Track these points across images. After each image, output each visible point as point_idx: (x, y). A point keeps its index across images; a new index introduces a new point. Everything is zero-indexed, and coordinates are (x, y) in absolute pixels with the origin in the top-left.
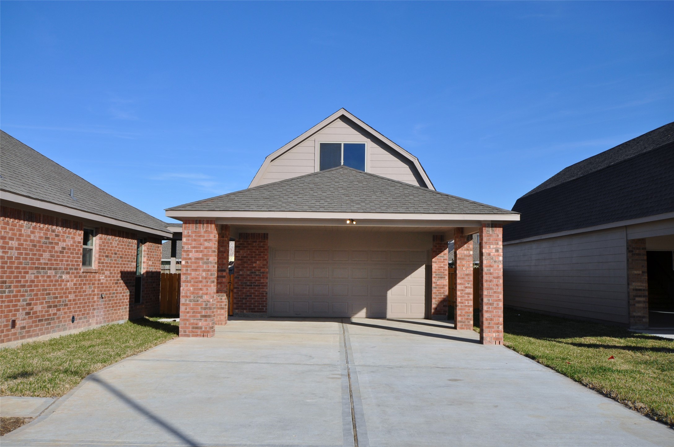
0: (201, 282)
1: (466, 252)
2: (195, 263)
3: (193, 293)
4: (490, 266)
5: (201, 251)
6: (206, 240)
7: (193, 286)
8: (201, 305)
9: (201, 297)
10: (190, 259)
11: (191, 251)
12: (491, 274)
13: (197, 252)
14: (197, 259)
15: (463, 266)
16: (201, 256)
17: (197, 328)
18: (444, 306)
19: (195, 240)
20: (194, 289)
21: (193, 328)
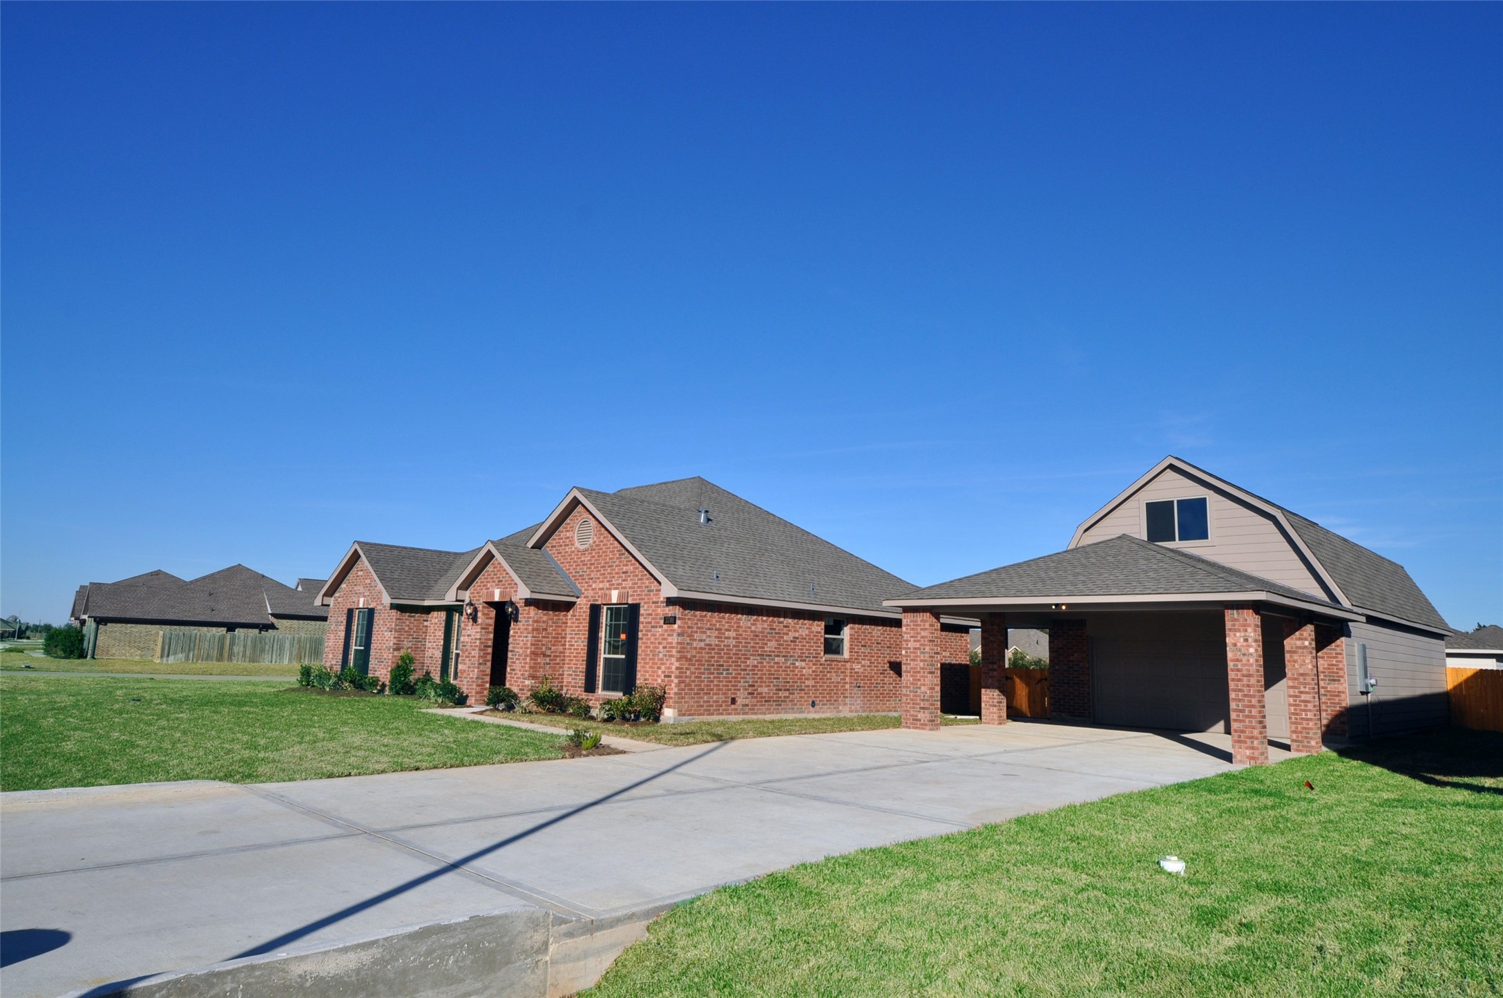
0: (919, 672)
1: (1299, 643)
2: (914, 653)
3: (912, 684)
4: (1237, 660)
5: (919, 641)
6: (922, 629)
7: (912, 676)
8: (920, 696)
9: (920, 688)
10: (909, 648)
11: (910, 641)
12: (1239, 670)
13: (915, 641)
14: (915, 648)
15: (1295, 661)
16: (918, 646)
17: (917, 720)
18: (1342, 723)
19: (913, 629)
20: (913, 680)
21: (913, 720)
